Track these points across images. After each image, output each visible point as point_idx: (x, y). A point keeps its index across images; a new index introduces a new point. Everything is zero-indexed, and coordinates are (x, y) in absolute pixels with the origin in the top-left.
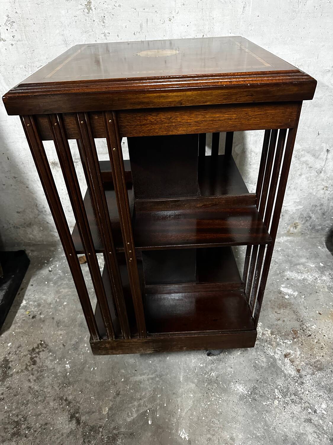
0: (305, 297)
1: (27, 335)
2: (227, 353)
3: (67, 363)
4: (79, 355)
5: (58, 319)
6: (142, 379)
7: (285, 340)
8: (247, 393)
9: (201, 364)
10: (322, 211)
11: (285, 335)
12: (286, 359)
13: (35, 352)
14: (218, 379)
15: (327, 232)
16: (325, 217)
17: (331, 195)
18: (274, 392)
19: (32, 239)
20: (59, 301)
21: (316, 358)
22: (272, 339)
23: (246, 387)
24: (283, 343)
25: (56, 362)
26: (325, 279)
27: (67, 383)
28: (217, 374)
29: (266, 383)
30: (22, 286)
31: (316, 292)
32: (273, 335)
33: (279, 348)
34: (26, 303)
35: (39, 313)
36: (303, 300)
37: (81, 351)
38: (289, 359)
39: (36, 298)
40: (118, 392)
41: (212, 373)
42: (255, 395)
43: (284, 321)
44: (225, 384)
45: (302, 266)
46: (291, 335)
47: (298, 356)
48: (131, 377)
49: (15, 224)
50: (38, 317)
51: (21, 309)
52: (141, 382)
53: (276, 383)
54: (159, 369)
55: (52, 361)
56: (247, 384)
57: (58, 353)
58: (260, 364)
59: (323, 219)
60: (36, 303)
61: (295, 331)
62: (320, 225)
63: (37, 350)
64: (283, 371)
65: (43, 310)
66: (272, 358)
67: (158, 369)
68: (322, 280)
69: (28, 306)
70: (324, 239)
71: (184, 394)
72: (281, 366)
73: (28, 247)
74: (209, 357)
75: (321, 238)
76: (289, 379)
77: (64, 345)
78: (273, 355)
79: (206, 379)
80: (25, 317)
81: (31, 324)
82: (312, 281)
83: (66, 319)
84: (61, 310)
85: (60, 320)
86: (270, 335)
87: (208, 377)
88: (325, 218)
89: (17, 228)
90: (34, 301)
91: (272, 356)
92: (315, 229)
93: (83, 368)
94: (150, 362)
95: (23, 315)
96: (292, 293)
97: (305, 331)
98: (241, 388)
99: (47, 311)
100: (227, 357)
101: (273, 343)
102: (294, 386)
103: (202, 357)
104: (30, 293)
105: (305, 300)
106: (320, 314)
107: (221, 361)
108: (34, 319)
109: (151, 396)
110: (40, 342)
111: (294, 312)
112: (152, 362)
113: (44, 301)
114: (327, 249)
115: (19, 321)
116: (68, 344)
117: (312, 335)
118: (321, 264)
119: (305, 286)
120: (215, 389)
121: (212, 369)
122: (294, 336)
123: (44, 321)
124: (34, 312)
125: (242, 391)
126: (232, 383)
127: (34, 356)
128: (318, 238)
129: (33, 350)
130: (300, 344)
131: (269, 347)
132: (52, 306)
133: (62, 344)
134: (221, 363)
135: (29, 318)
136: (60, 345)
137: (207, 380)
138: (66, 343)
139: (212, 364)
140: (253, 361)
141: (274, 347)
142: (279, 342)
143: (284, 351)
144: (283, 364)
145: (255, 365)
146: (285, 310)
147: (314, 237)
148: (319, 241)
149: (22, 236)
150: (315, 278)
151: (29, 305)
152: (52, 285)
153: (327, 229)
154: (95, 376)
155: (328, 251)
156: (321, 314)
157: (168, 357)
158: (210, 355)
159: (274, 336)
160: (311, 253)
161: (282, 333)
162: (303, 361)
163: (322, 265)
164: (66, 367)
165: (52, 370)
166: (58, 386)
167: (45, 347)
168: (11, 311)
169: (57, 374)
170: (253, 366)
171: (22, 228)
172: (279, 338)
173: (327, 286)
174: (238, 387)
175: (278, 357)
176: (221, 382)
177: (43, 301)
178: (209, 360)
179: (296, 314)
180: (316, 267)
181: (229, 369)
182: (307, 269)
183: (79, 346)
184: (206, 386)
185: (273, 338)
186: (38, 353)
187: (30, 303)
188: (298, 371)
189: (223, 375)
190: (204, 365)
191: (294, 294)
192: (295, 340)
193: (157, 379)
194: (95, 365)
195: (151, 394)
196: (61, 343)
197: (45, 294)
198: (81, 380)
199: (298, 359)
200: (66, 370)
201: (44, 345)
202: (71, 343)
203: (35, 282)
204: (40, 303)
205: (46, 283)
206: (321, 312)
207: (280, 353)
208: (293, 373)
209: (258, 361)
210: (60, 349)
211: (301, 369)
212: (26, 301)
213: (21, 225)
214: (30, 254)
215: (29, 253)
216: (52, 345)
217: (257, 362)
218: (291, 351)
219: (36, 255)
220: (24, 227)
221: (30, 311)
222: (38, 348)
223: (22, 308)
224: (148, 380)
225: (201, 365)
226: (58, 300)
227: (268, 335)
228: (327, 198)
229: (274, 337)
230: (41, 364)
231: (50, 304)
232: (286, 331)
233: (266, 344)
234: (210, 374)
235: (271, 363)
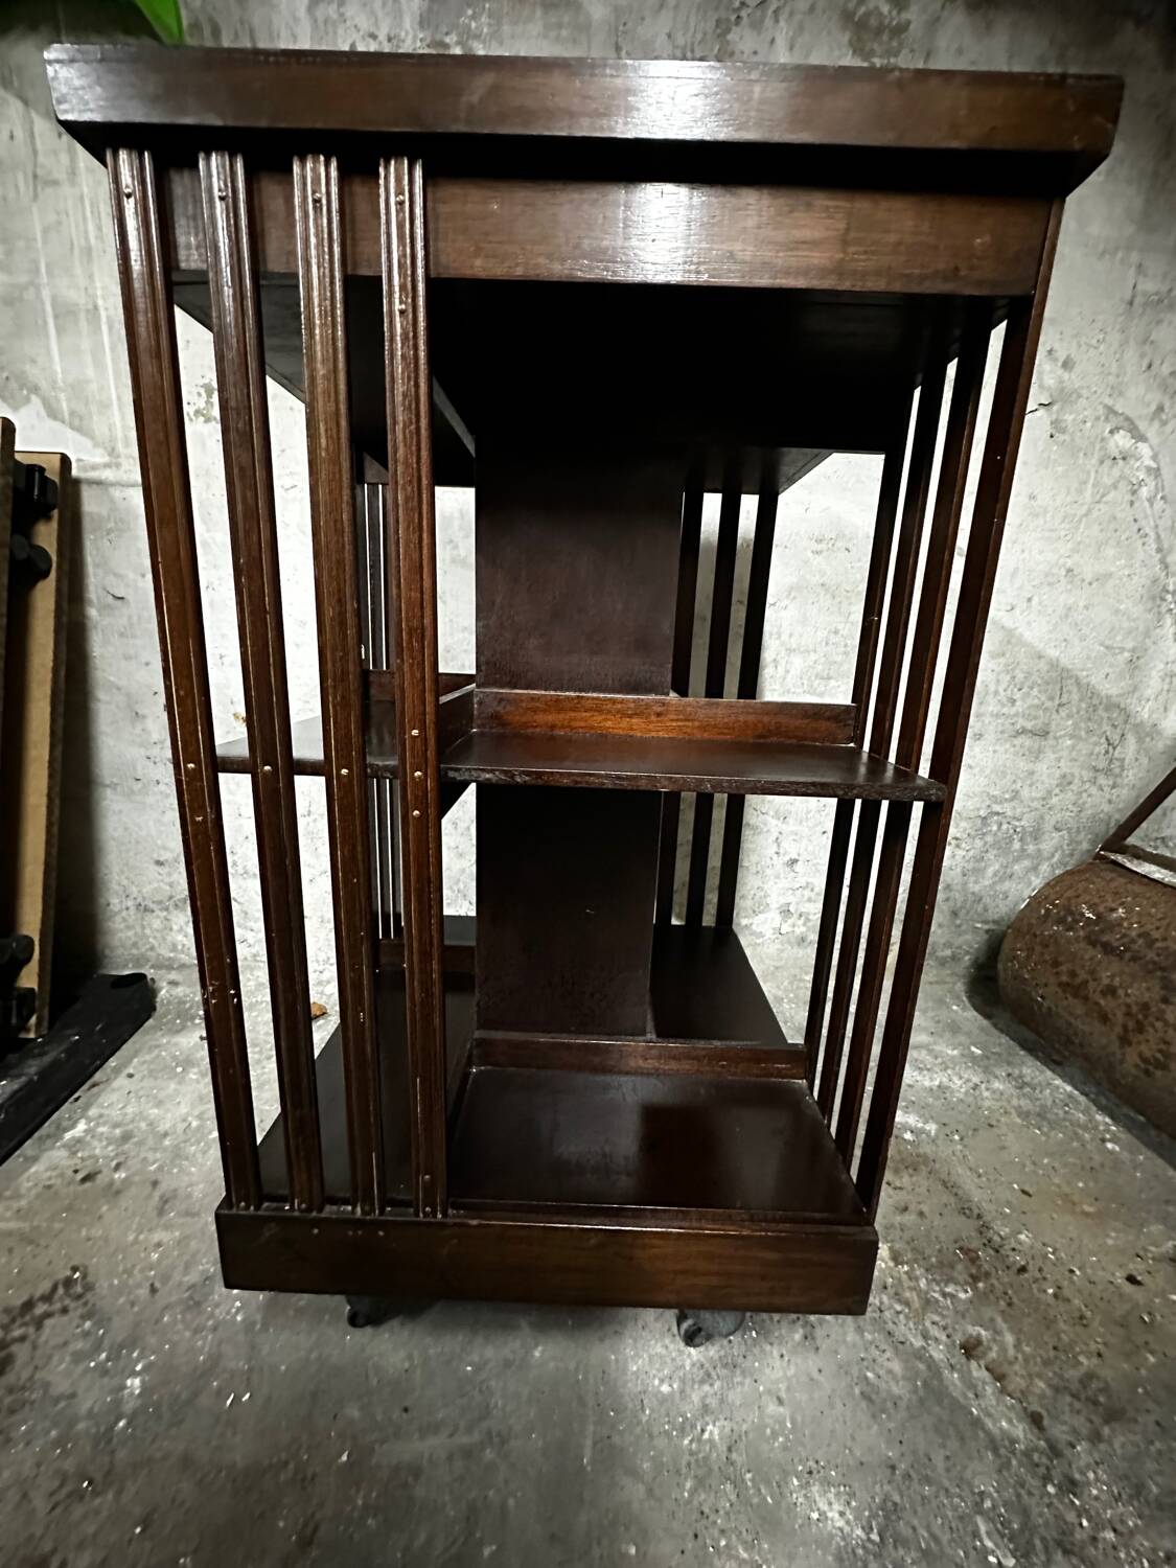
0: (962, 1139)
1: (31, 1242)
2: (754, 1333)
3: (139, 1368)
4: (196, 1331)
5: (172, 1188)
6: (426, 1455)
7: (946, 1285)
8: (864, 1536)
9: (662, 1381)
10: (951, 903)
11: (941, 1264)
12: (973, 1364)
13: (28, 1318)
14: (734, 1456)
15: (967, 968)
16: (958, 922)
17: (968, 861)
18: (976, 1535)
19: (180, 947)
20: (198, 1128)
21: (1081, 1364)
22: (899, 1279)
23: (854, 1504)
24: (945, 1295)
25: (92, 1364)
26: (1001, 1087)
27: (98, 1477)
28: (727, 1430)
29: (927, 1480)
30: (98, 1076)
31: (991, 1126)
32: (902, 1264)
33: (936, 1318)
34: (85, 1131)
35: (114, 1163)
36: (959, 1147)
37: (212, 1315)
38: (982, 1363)
39: (126, 1114)
40: (309, 1530)
41: (710, 1427)
42: (901, 1552)
43: (921, 1214)
44: (768, 1483)
45: (924, 1052)
46: (960, 1267)
47: (1011, 1352)
48: (383, 1442)
49: (144, 899)
50: (101, 1180)
51: (59, 1148)
52: (416, 1472)
53: (971, 1486)
54: (500, 1403)
55: (79, 1357)
56: (856, 1485)
57: (117, 1322)
58: (883, 1386)
59: (953, 929)
60: (118, 1131)
61: (970, 1250)
62: (948, 945)
63: (40, 1309)
64: (976, 1423)
65: (132, 1154)
66: (920, 1358)
67: (496, 1404)
68: (994, 1092)
69: (88, 1138)
70: (963, 988)
71: (599, 1543)
72: (966, 1397)
73: (163, 972)
74: (692, 1350)
75: (954, 984)
76: (1014, 1462)
77: (153, 1290)
78: (924, 1348)
79: (687, 1457)
80: (57, 1176)
81: (67, 1202)
82: (966, 1093)
83: (201, 1186)
84: (194, 1155)
85: (175, 1190)
86: (891, 1264)
87: (694, 1446)
88: (959, 926)
89: (146, 909)
90: (116, 1125)
91: (919, 1350)
92: (937, 958)
93: (195, 1395)
94: (469, 1368)
95: (55, 1168)
96: (920, 1125)
97: (1002, 1251)
98: (837, 1507)
99: (145, 1159)
100: (756, 1351)
101: (907, 1294)
102: (1046, 1500)
103: (664, 1352)
104: (114, 1097)
105: (965, 1146)
106: (1024, 1192)
107: (738, 1371)
108: (88, 1185)
109: (453, 1550)
110: (68, 1273)
111: (944, 1183)
112: (474, 1371)
113: (151, 1124)
114: (975, 1013)
115: (30, 1189)
116: (171, 1283)
117: (1030, 1267)
118: (973, 1049)
119: (950, 1107)
120: (727, 1513)
121: (705, 1409)
122: (974, 1271)
123: (118, 1192)
124: (97, 1161)
125: (840, 1523)
126: (796, 1482)
127: (17, 1333)
128: (945, 983)
129: (29, 1305)
130: (1002, 1303)
131: (898, 1313)
132: (167, 1142)
133: (148, 1285)
134: (738, 1379)
135: (69, 1184)
136: (139, 1286)
137: (689, 1465)
138: (166, 1278)
139: (702, 1382)
140: (855, 1371)
141: (916, 1310)
142: (927, 1293)
143: (954, 1329)
144: (969, 1388)
145: (867, 1389)
146: (914, 1178)
147: (935, 979)
148: (950, 992)
149: (155, 938)
150: (971, 1084)
151: (93, 1137)
152: (194, 1077)
153: (967, 958)
154: (234, 1434)
155: (979, 1017)
156: (1030, 1195)
157: (536, 1346)
158: (697, 1340)
159: (906, 1268)
160: (938, 1022)
161: (930, 1257)
162: (1039, 1376)
163: (979, 1052)
164: (125, 1387)
165: (62, 1404)
166: (52, 1494)
167: (79, 1297)
168: (19, 1156)
169: (72, 1423)
170: (862, 1393)
171: (161, 910)
172: (923, 1276)
173: (1014, 1107)
174: (825, 1508)
175: (942, 1356)
176: (749, 1476)
177: (143, 1125)
178: (693, 1365)
179: (955, 1190)
180: (963, 1055)
181: (772, 1408)
182: (939, 1060)
183: (212, 1293)
184: (693, 1491)
185: (904, 1277)
186: (39, 1323)
187: (101, 1129)
188: (1036, 1420)
189: (751, 1436)
190: (675, 1386)
191: (927, 1127)
192: (981, 1285)
193: (489, 1454)
194: (248, 1379)
195: (454, 1543)
196: (147, 1278)
197: (159, 1104)
198: (165, 1458)
199: (1017, 1367)
200: (118, 1402)
201: (79, 1289)
202: (186, 1279)
203: (146, 1066)
204: (132, 1131)
205: (179, 1069)
206: (1027, 1188)
207: (944, 1338)
208: (1020, 1430)
209: (873, 1371)
210: (133, 1304)
211: (1044, 1413)
212: (88, 1123)
213: (160, 902)
214: (163, 992)
215: (162, 988)
216: (111, 1285)
217: (869, 1375)
218: (983, 1333)
219: (181, 994)
220: (167, 909)
221: (86, 1154)
222: (47, 1298)
223: (64, 1146)
224: (450, 1458)
225: (665, 1388)
226: (195, 1124)
227: (883, 1265)
228: (959, 870)
229: (906, 1273)
230: (25, 1375)
231: (166, 1135)
232: (940, 1251)
233: (885, 1299)
234: (703, 1431)
235: (926, 1384)
